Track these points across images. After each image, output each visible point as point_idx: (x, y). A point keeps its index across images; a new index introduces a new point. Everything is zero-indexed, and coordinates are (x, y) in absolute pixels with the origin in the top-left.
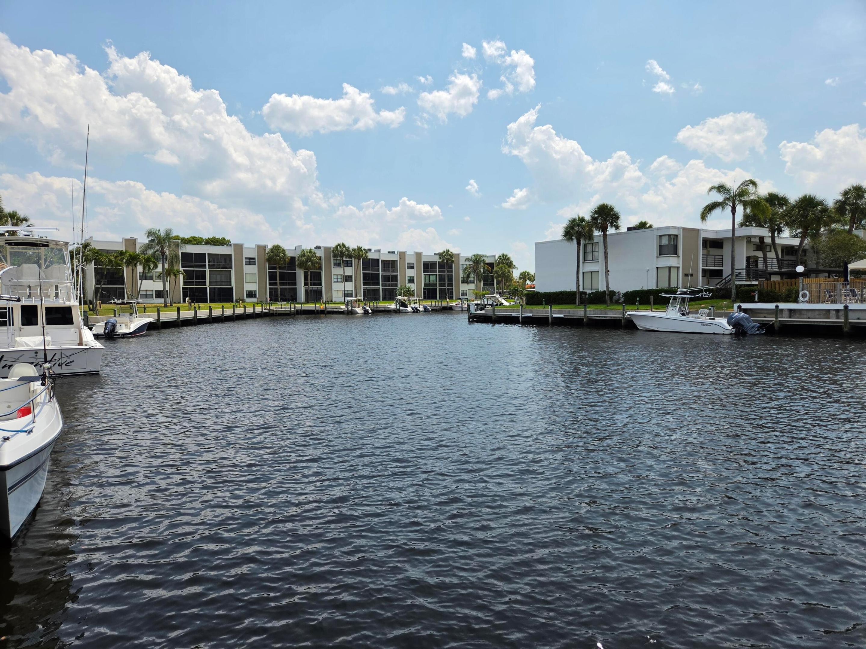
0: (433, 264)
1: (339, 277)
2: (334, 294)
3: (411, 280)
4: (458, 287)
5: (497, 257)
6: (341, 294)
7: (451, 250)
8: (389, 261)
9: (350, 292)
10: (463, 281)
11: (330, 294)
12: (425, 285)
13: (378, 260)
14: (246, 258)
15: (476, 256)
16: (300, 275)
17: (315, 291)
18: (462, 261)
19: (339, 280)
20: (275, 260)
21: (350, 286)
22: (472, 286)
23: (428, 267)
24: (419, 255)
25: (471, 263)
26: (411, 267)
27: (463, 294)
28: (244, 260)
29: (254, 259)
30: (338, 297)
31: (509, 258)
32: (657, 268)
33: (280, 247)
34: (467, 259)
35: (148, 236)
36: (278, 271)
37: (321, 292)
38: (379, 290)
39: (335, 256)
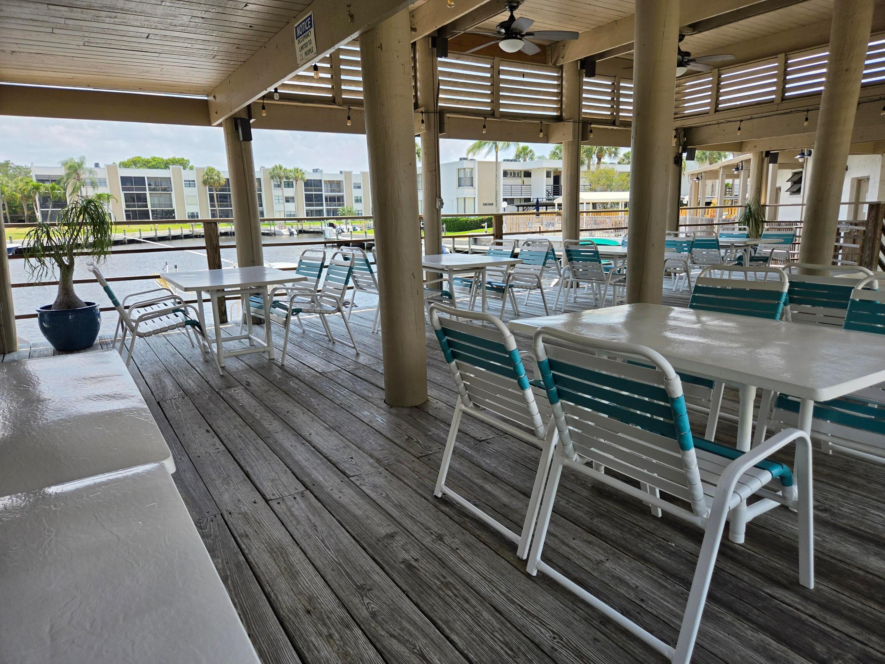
1: (280, 198)
3: (358, 200)
6: (283, 215)
8: (333, 181)
9: (292, 213)
13: (321, 180)
14: (185, 181)
19: (280, 201)
20: (210, 182)
21: (292, 207)
26: (358, 187)
28: (183, 182)
29: (194, 181)
32: (457, 198)
36: (216, 193)
38: (322, 210)
39: (273, 178)
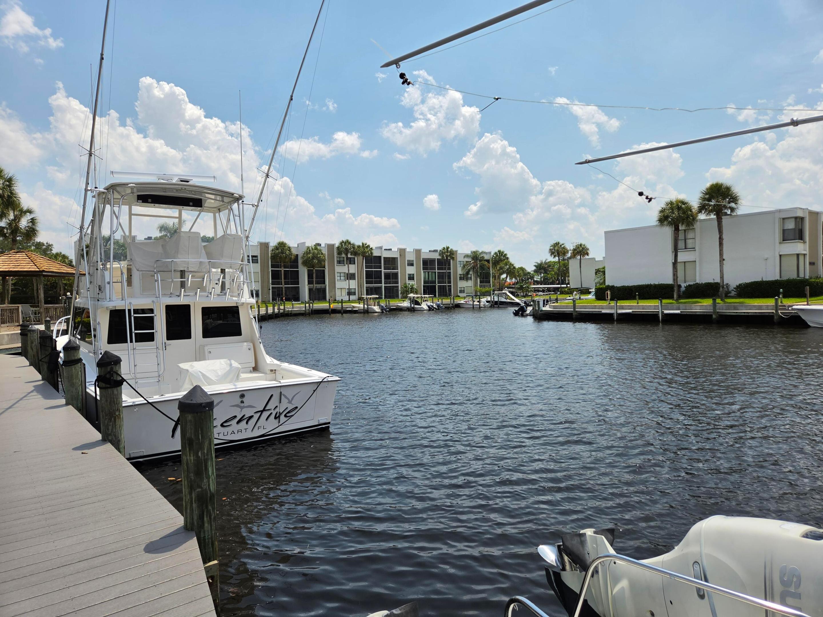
0: (432, 261)
1: (342, 275)
2: (338, 292)
3: (411, 277)
4: (456, 284)
5: (492, 254)
6: (344, 293)
7: (451, 248)
8: (390, 258)
9: (353, 291)
10: (461, 279)
11: (333, 292)
12: (425, 282)
13: (380, 257)
15: (475, 252)
16: (303, 273)
17: (318, 290)
18: (460, 258)
19: (342, 278)
20: (281, 257)
21: (353, 284)
22: (470, 283)
23: (427, 264)
24: (418, 252)
25: (469, 260)
26: (411, 264)
27: (461, 292)
29: (256, 256)
30: (341, 295)
31: (506, 255)
32: (780, 256)
33: (285, 244)
34: (467, 256)
35: (161, 231)
36: (283, 269)
37: (324, 290)
38: (381, 287)
39: (339, 253)
